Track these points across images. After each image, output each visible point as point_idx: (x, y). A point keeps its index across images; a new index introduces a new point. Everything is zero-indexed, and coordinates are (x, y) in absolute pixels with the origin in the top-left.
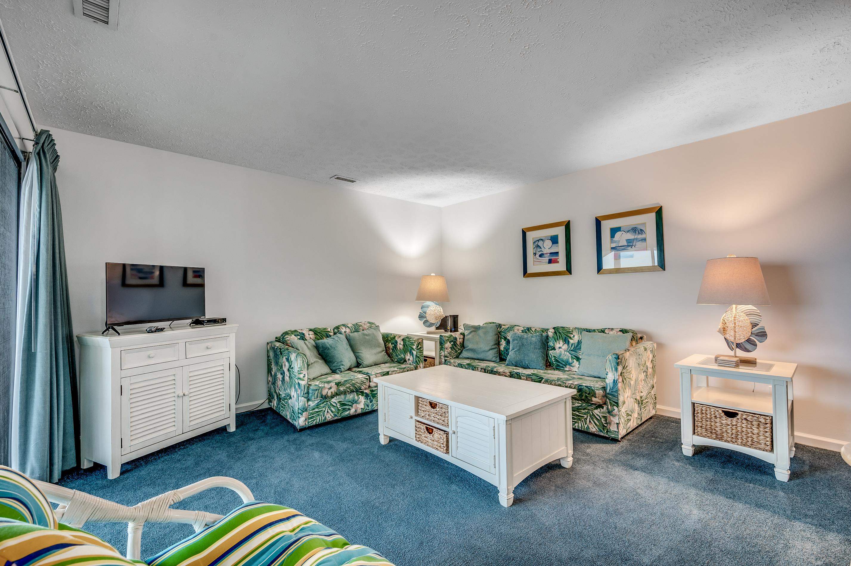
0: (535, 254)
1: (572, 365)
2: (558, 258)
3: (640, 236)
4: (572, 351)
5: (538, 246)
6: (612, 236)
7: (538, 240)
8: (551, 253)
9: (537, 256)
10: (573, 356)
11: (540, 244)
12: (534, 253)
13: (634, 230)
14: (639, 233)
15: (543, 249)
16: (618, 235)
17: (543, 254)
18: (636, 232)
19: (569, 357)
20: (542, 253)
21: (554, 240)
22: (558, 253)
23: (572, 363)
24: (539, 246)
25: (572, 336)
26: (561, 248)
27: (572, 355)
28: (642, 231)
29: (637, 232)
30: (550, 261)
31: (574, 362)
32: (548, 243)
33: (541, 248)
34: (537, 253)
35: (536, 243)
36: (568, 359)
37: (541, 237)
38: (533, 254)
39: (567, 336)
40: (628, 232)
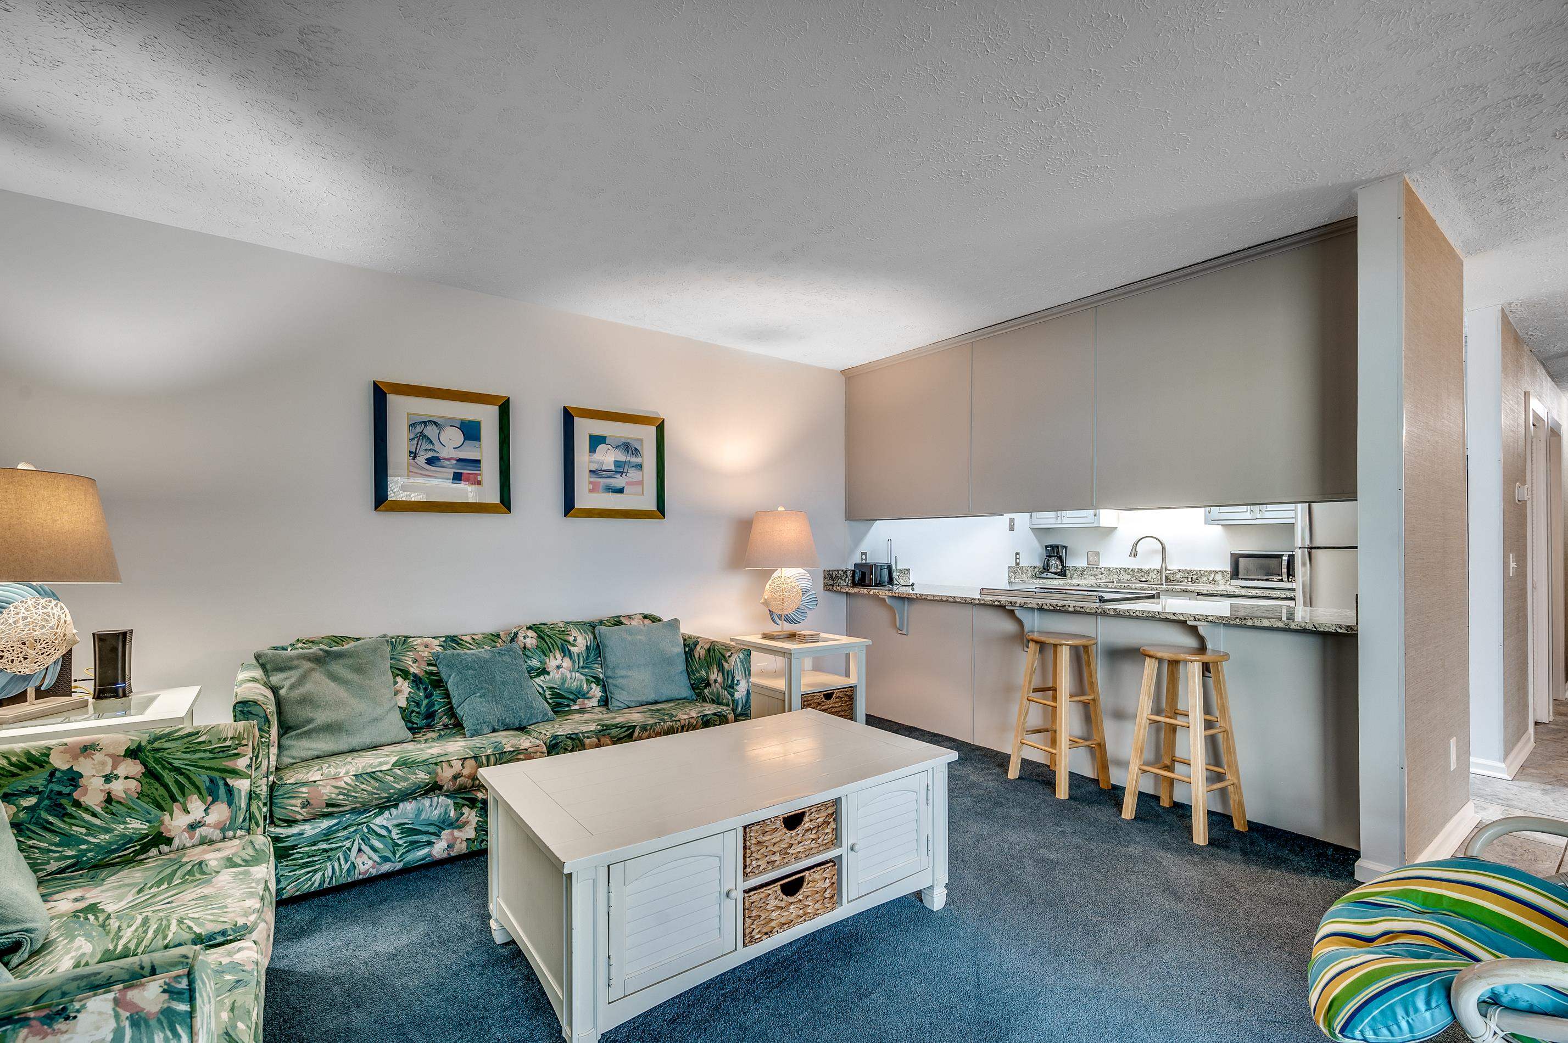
0: (414, 455)
1: (588, 696)
2: (480, 475)
3: (634, 460)
4: (582, 667)
5: (422, 436)
6: (593, 449)
7: (425, 423)
8: (459, 460)
9: (421, 460)
10: (589, 678)
11: (431, 431)
12: (411, 452)
13: (626, 447)
14: (633, 454)
15: (437, 446)
16: (601, 447)
17: (438, 459)
18: (628, 452)
19: (582, 681)
20: (435, 455)
21: (471, 431)
22: (478, 461)
23: (588, 693)
24: (425, 436)
25: (571, 639)
26: (488, 450)
27: (586, 675)
28: (636, 452)
29: (630, 452)
30: (457, 477)
31: (591, 689)
32: (453, 437)
33: (431, 442)
34: (422, 453)
35: (419, 429)
36: (581, 686)
37: (434, 416)
38: (406, 454)
39: (564, 640)
40: (617, 447)
